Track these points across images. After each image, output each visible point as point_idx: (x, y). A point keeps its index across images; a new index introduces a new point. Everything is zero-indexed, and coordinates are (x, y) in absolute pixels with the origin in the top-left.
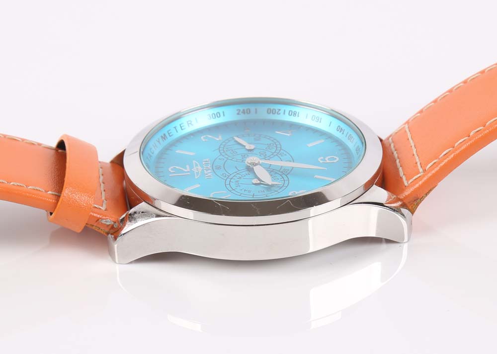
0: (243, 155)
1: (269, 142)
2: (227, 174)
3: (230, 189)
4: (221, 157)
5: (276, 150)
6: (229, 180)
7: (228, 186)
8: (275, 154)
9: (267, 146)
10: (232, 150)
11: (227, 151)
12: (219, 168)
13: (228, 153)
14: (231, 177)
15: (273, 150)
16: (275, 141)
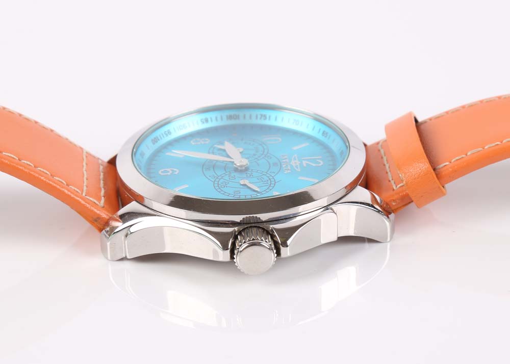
0: (252, 176)
1: (225, 189)
2: (266, 158)
3: (264, 145)
4: (273, 175)
5: (219, 181)
6: (265, 153)
7: (265, 147)
8: (220, 177)
9: (228, 185)
10: (262, 181)
11: (268, 181)
12: (275, 164)
13: (266, 178)
14: (263, 156)
15: (222, 181)
16: (219, 190)
